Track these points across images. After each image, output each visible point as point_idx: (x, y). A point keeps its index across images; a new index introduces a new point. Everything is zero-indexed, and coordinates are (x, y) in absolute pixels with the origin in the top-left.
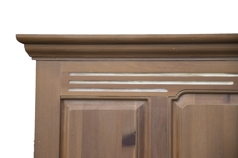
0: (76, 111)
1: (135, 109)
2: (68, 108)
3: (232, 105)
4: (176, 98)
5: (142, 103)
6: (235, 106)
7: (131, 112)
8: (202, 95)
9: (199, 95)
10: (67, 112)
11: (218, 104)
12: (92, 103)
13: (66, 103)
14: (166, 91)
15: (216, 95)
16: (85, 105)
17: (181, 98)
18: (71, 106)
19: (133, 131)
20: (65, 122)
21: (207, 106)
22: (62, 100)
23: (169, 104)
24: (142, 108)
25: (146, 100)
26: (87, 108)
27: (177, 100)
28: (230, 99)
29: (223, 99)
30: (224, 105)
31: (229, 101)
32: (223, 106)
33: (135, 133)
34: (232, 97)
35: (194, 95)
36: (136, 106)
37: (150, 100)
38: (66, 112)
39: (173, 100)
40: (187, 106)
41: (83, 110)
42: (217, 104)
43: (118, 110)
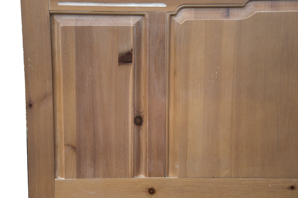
0: (68, 27)
1: (132, 25)
2: (58, 23)
3: (232, 20)
4: (175, 13)
5: (138, 19)
6: (234, 20)
7: (127, 28)
8: (201, 9)
9: (198, 9)
10: (58, 28)
11: (218, 19)
12: (85, 18)
13: (56, 18)
14: (164, 6)
15: (215, 9)
16: (76, 20)
17: (180, 13)
18: (62, 22)
19: (130, 49)
20: (56, 38)
21: (206, 21)
22: (51, 14)
23: (167, 19)
24: (138, 24)
25: (143, 15)
26: (80, 24)
27: (175, 15)
28: (229, 13)
29: (223, 13)
30: (223, 19)
31: (228, 15)
32: (223, 21)
33: (132, 50)
34: (231, 11)
35: (193, 9)
36: (132, 21)
37: (147, 16)
38: (56, 28)
39: (171, 15)
40: (186, 22)
41: (75, 27)
42: (216, 20)
43: (113, 27)
